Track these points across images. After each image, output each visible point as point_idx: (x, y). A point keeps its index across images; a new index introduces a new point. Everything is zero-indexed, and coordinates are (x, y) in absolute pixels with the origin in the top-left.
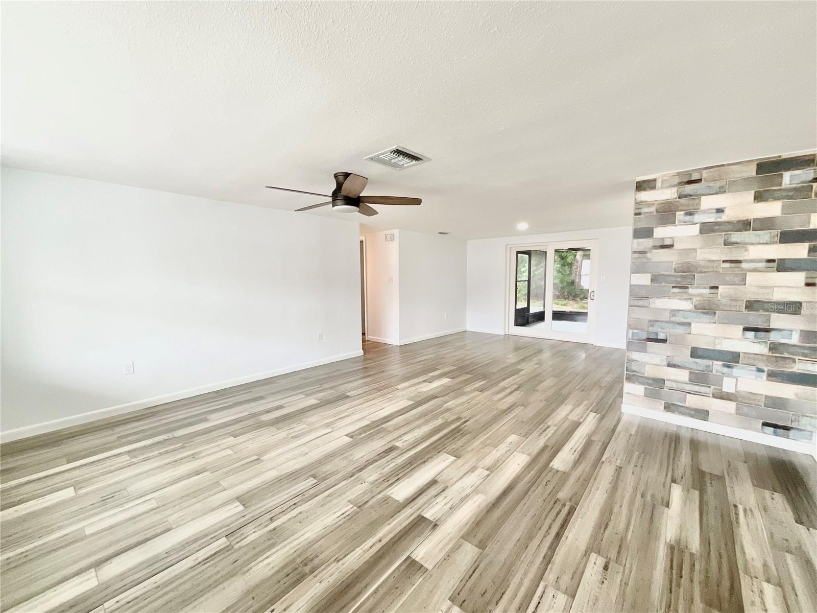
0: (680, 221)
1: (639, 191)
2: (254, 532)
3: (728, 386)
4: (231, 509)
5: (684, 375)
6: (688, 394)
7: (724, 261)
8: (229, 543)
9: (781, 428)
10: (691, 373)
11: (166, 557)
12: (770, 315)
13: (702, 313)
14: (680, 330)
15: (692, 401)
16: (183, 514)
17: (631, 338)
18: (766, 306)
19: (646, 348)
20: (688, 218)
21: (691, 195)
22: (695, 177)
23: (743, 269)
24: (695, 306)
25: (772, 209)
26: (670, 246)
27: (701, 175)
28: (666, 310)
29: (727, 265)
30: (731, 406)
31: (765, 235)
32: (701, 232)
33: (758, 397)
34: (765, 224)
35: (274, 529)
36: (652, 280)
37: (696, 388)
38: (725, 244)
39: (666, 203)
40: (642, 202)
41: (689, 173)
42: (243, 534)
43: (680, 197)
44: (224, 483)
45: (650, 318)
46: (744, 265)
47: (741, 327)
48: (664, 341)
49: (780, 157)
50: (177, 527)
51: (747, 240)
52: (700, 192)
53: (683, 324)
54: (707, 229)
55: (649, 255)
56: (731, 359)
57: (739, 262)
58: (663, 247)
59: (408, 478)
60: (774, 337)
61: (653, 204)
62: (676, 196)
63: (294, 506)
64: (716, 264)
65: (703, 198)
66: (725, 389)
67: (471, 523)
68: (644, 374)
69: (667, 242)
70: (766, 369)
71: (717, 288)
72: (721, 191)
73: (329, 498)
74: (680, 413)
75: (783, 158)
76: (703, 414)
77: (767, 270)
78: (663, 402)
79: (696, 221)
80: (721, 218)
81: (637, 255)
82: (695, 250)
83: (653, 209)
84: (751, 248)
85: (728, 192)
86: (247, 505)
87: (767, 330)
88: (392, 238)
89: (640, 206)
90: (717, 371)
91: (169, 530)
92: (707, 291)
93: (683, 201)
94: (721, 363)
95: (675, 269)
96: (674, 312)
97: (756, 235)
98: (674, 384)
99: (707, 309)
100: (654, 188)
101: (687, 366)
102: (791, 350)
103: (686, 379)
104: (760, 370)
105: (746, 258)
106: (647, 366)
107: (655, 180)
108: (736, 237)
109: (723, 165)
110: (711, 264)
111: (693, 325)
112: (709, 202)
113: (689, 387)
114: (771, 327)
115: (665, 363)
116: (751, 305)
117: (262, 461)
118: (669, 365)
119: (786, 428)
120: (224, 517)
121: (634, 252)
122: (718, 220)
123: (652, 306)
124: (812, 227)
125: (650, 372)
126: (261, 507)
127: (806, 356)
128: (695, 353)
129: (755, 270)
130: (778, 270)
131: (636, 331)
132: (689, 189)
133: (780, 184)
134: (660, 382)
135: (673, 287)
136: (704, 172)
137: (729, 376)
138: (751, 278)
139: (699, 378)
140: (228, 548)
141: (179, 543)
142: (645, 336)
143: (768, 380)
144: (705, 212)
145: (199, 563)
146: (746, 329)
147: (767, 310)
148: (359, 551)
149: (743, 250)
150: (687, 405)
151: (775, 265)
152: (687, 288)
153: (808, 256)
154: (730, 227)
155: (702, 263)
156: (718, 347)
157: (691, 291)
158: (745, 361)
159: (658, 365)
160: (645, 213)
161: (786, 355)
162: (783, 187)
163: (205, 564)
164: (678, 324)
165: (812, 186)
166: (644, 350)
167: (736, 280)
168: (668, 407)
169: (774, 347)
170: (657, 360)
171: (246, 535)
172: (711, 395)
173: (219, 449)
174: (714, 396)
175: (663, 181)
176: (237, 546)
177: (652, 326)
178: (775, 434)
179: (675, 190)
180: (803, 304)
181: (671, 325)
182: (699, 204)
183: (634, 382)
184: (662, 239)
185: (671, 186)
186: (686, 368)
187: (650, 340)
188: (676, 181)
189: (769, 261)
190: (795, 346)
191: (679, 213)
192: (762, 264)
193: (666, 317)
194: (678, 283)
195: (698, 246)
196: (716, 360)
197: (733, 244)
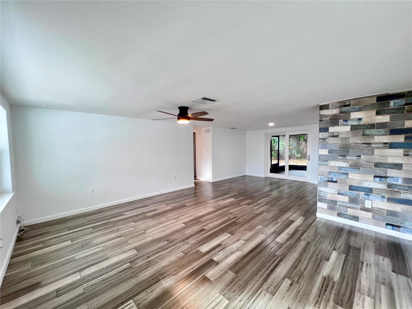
0: (341, 124)
1: (321, 110)
2: (141, 262)
3: (368, 204)
4: (132, 252)
5: (346, 199)
6: (348, 208)
7: (363, 144)
8: (131, 265)
9: (395, 226)
10: (349, 198)
11: (106, 269)
12: (387, 170)
13: (354, 168)
14: (344, 177)
15: (350, 212)
16: (113, 253)
17: (320, 180)
18: (384, 165)
19: (327, 185)
20: (345, 123)
21: (345, 112)
22: (347, 103)
23: (372, 147)
24: (350, 165)
25: (385, 119)
26: (337, 136)
27: (350, 102)
28: (336, 167)
29: (364, 145)
30: (370, 215)
31: (382, 131)
32: (351, 130)
33: (383, 211)
34: (382, 126)
35: (149, 261)
36: (329, 152)
37: (353, 205)
38: (363, 135)
39: (334, 116)
40: (322, 115)
41: (344, 102)
42: (136, 262)
43: (340, 113)
44: (130, 242)
45: (329, 171)
46: (373, 145)
47: (373, 176)
48: (336, 182)
49: (388, 93)
50: (111, 258)
51: (374, 133)
52: (350, 110)
53: (345, 174)
54: (354, 128)
55: (327, 140)
56: (369, 191)
57: (370, 144)
58: (334, 136)
59: (209, 242)
60: (389, 181)
61: (328, 116)
62: (338, 112)
63: (158, 252)
64: (359, 145)
65: (351, 113)
66: (366, 206)
67: (233, 263)
68: (327, 198)
69: (336, 134)
70: (386, 196)
71: (360, 156)
72: (360, 110)
73: (173, 250)
74: (346, 218)
75: (389, 94)
76: (356, 218)
77: (384, 148)
78: (337, 212)
79: (348, 124)
80: (360, 123)
81: (321, 140)
82: (349, 138)
83: (328, 118)
84: (376, 137)
85: (363, 110)
86: (139, 251)
87: (386, 177)
88: (209, 131)
89: (322, 117)
90: (362, 197)
91: (108, 259)
92: (355, 158)
93: (342, 115)
94: (364, 193)
95: (340, 147)
96: (340, 168)
97: (378, 131)
98: (342, 203)
99: (356, 166)
100: (328, 108)
101: (347, 194)
102: (398, 187)
103: (348, 201)
104: (383, 197)
105: (374, 142)
106: (328, 194)
107: (328, 105)
108: (368, 132)
109: (361, 98)
110: (356, 145)
111: (349, 174)
112: (355, 115)
113: (348, 205)
114: (387, 176)
115: (337, 193)
116: (377, 165)
117: (146, 233)
118: (339, 194)
119: (399, 227)
120: (129, 255)
121: (320, 139)
122: (359, 124)
123: (329, 165)
124: (405, 127)
125: (329, 197)
126: (144, 252)
127: (406, 190)
128: (351, 188)
129: (378, 148)
130: (390, 148)
131: (322, 177)
132: (345, 109)
133: (389, 106)
134: (335, 202)
135: (339, 156)
136: (351, 101)
137: (368, 199)
138: (376, 151)
139: (353, 200)
140: (130, 267)
141: (111, 264)
142: (327, 180)
143: (387, 202)
144: (353, 120)
145: (119, 272)
146: (375, 177)
147: (385, 168)
148: (183, 272)
149: (372, 138)
150: (348, 213)
151: (388, 145)
152: (346, 156)
153: (405, 141)
154: (365, 127)
155: (353, 144)
156: (362, 185)
157: (348, 158)
158: (376, 192)
159: (333, 194)
160: (325, 120)
161: (396, 190)
162: (390, 108)
163: (121, 273)
164: (342, 174)
165: (404, 108)
166: (326, 186)
167: (369, 153)
168: (339, 215)
169: (389, 186)
170: (333, 191)
171: (137, 263)
172: (360, 209)
173: (128, 228)
174: (361, 209)
175: (332, 106)
176: (134, 267)
177: (330, 174)
178: (393, 229)
179: (338, 109)
180: (404, 165)
181: (339, 174)
182: (350, 116)
183: (322, 202)
184: (333, 133)
185: (336, 108)
186: (347, 195)
187: (328, 181)
188: (339, 105)
189: (385, 143)
190: (400, 185)
191: (340, 120)
192: (382, 145)
193: (336, 170)
194: (341, 153)
195: (350, 136)
196: (361, 191)
197: (367, 135)
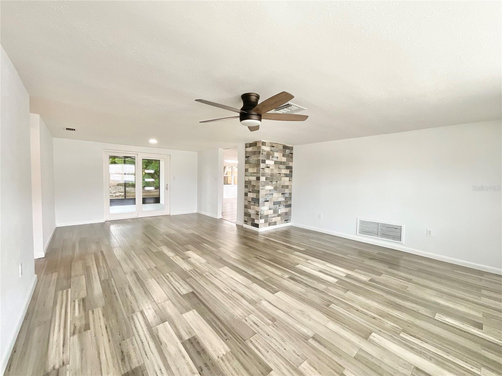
0: (271, 159)
1: (262, 145)
5: (271, 212)
6: (273, 218)
9: (286, 221)
13: (275, 190)
14: (271, 197)
15: (274, 220)
17: (261, 201)
19: (264, 205)
22: (273, 145)
24: (274, 188)
25: (284, 159)
26: (269, 167)
28: (268, 190)
29: (279, 175)
30: (280, 218)
32: (274, 164)
33: (284, 213)
34: (284, 163)
36: (266, 179)
37: (274, 215)
38: (278, 168)
39: (268, 152)
41: (272, 143)
43: (271, 151)
45: (265, 193)
46: (281, 175)
48: (268, 201)
49: (286, 145)
51: (282, 168)
52: (274, 150)
53: (271, 194)
54: (276, 163)
55: (265, 170)
56: (279, 203)
57: (280, 174)
58: (267, 167)
64: (277, 174)
66: (279, 213)
70: (285, 205)
71: (277, 182)
72: (277, 151)
74: (271, 225)
76: (275, 223)
78: (268, 223)
79: (273, 160)
80: (278, 160)
81: (262, 170)
82: (273, 169)
83: (265, 153)
84: (282, 170)
85: (279, 152)
87: (285, 194)
89: (263, 151)
90: (278, 208)
92: (275, 183)
94: (278, 205)
95: (270, 175)
96: (270, 190)
97: (283, 166)
98: (270, 215)
100: (265, 145)
103: (273, 213)
104: (284, 205)
105: (282, 173)
107: (265, 143)
108: (280, 166)
109: (277, 144)
111: (273, 194)
112: (276, 154)
116: (283, 187)
118: (269, 209)
121: (262, 168)
123: (266, 189)
125: (265, 213)
128: (274, 203)
129: (283, 176)
130: (286, 177)
131: (262, 199)
132: (273, 148)
134: (267, 216)
135: (270, 182)
136: (275, 144)
137: (280, 209)
138: (283, 178)
139: (275, 212)
143: (285, 208)
144: (275, 157)
146: (282, 194)
147: (285, 188)
150: (273, 222)
151: (285, 175)
154: (279, 163)
155: (275, 174)
156: (278, 200)
157: (273, 183)
158: (282, 203)
159: (267, 210)
160: (264, 154)
161: (287, 200)
162: (286, 154)
165: (289, 155)
167: (280, 179)
169: (285, 198)
170: (267, 208)
174: (278, 216)
175: (267, 144)
177: (266, 196)
178: (286, 223)
179: (270, 147)
180: (289, 186)
181: (269, 195)
182: (274, 154)
183: (262, 219)
184: (267, 165)
185: (269, 146)
186: (272, 209)
187: (265, 201)
188: (270, 145)
189: (285, 174)
190: (288, 197)
191: (271, 156)
192: (284, 175)
193: (268, 192)
194: (271, 180)
195: (274, 168)
196: (277, 205)
197: (280, 168)
